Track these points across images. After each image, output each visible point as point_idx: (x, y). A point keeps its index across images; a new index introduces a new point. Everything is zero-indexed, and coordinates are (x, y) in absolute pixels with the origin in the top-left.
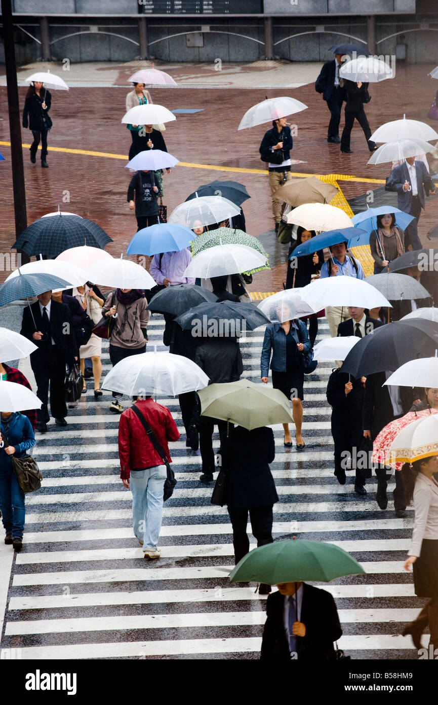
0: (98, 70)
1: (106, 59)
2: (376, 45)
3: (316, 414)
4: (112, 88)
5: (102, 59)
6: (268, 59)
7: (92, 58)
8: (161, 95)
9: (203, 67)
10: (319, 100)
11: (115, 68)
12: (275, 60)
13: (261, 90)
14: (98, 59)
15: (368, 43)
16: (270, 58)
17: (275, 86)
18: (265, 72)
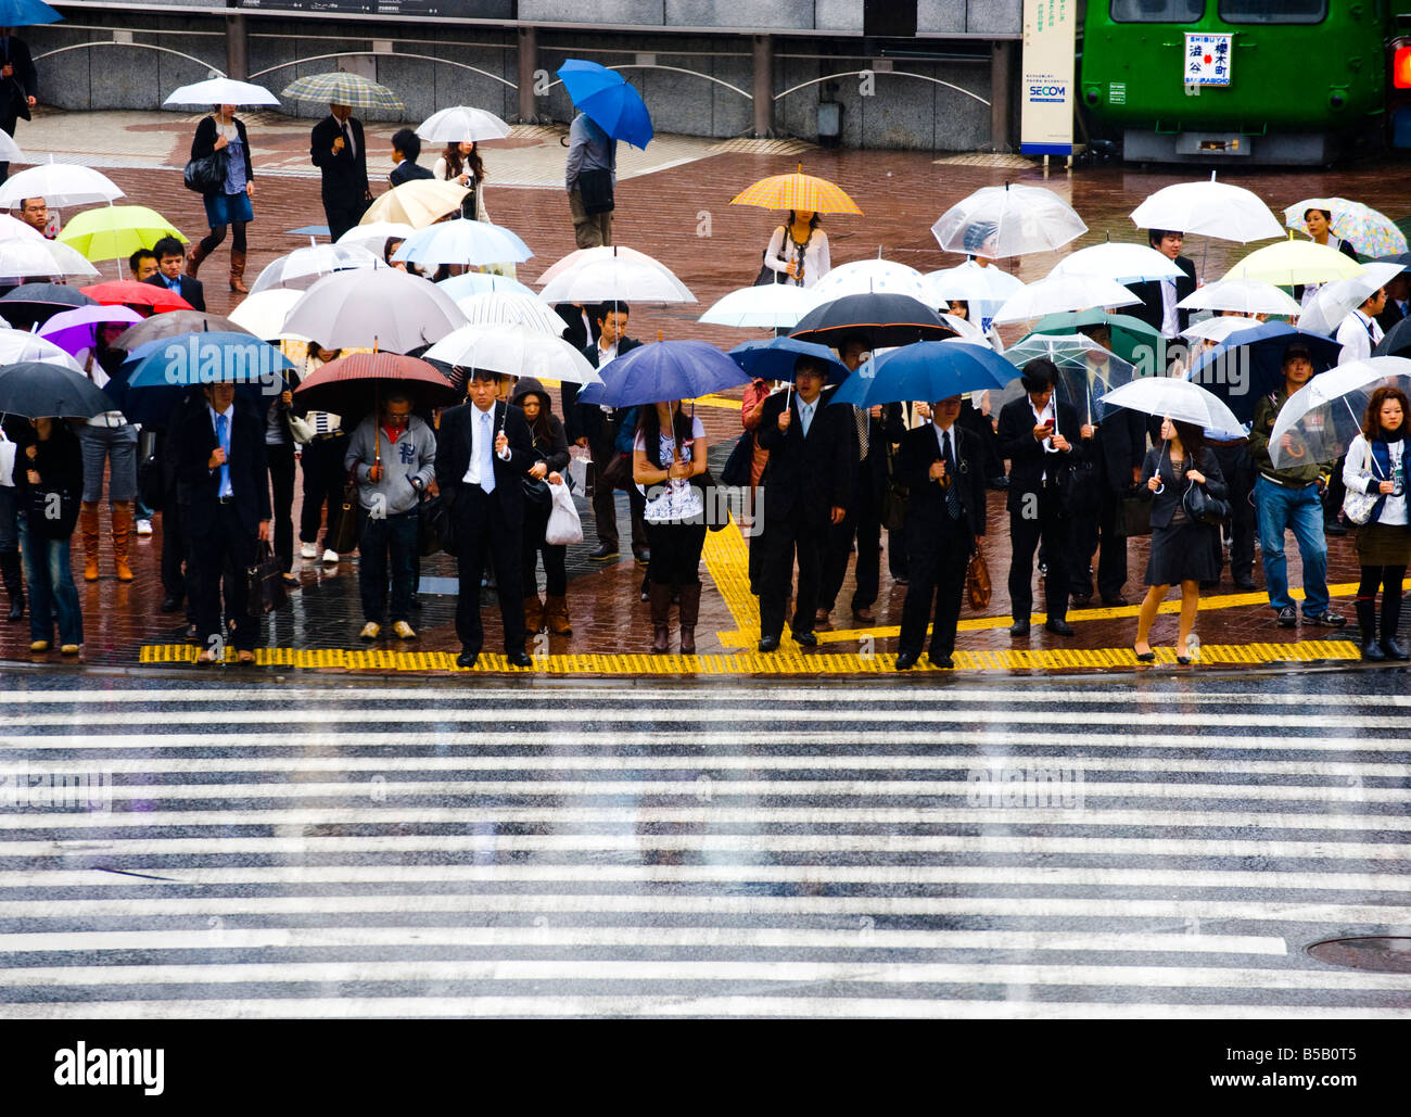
0: (128, 128)
1: (146, 104)
2: (773, 103)
3: (614, 943)
4: (161, 171)
5: (139, 104)
6: (525, 122)
7: (117, 104)
8: (276, 193)
9: (375, 132)
10: (639, 218)
11: (168, 128)
12: (541, 124)
13: (507, 190)
14: (130, 103)
15: (754, 96)
16: (529, 120)
17: (540, 184)
18: (517, 150)
